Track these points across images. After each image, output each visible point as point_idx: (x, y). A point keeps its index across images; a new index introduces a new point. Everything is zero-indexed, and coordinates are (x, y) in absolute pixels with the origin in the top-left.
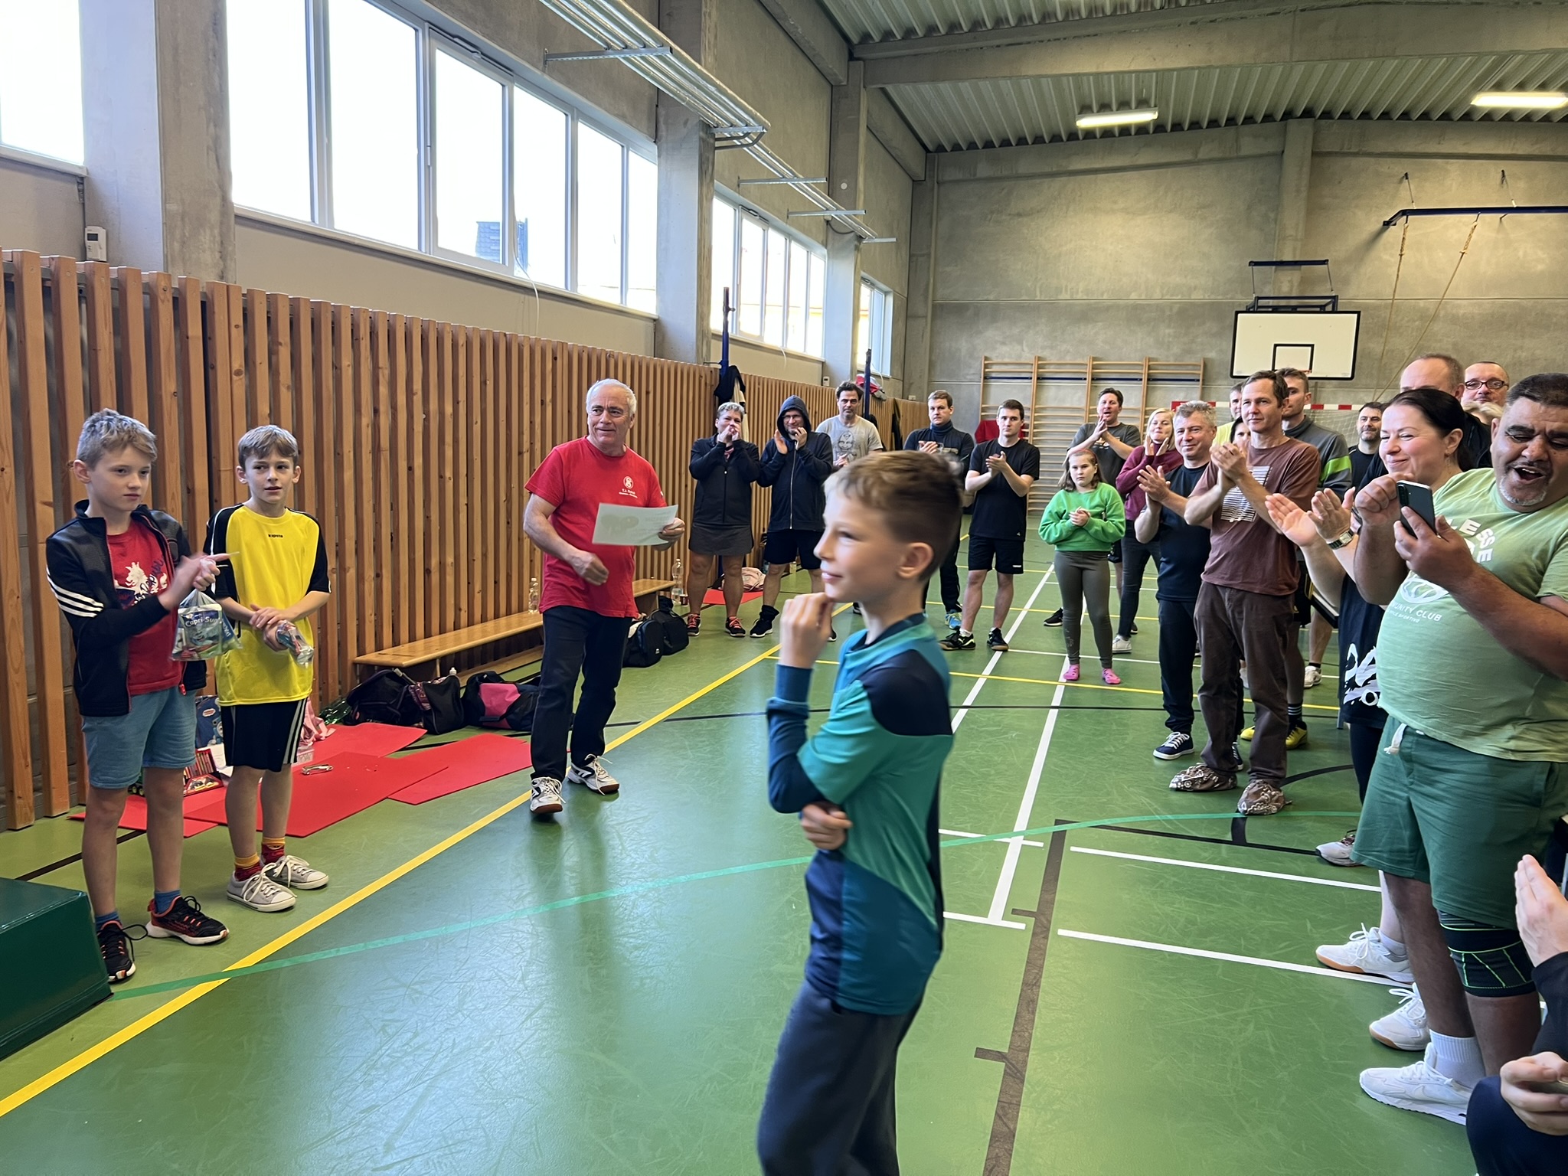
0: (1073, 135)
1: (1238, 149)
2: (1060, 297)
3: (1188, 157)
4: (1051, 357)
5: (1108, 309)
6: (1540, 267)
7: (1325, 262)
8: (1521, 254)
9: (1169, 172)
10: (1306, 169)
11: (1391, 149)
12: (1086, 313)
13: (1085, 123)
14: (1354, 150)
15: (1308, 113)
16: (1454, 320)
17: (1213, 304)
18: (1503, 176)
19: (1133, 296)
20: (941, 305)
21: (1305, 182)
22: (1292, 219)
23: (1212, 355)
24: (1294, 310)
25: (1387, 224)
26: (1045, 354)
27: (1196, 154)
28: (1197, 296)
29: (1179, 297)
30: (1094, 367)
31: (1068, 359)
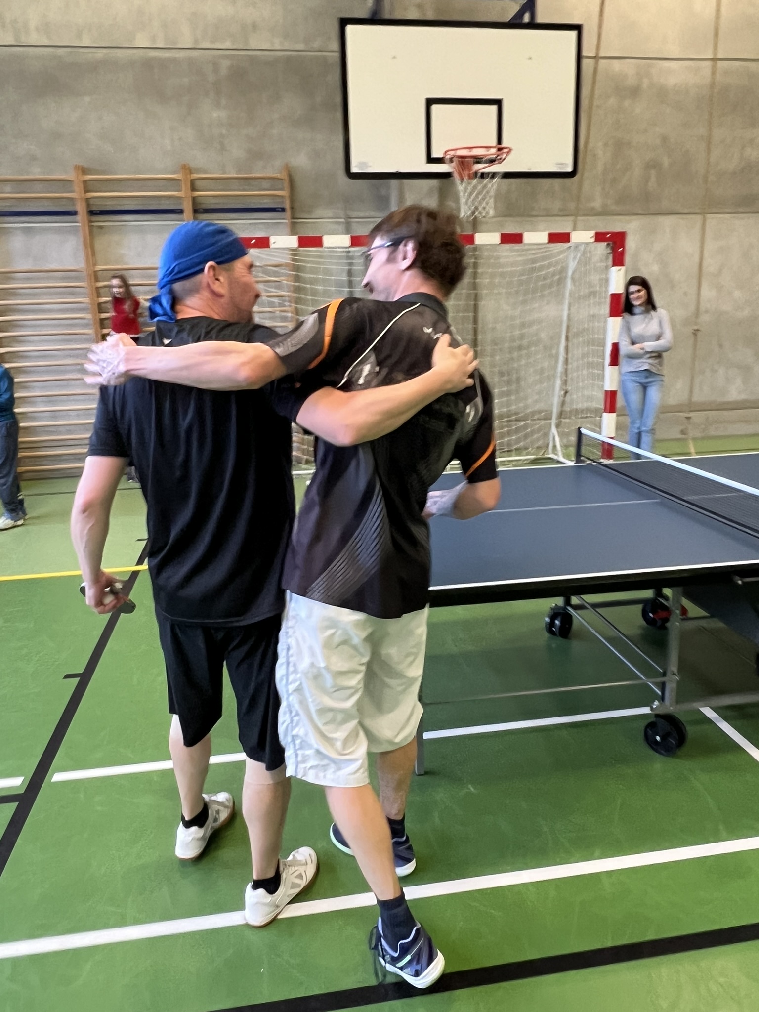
19: (142, 41)
23: (301, 160)
28: (260, 42)
29: (228, 45)
30: (87, 187)
31: (36, 173)
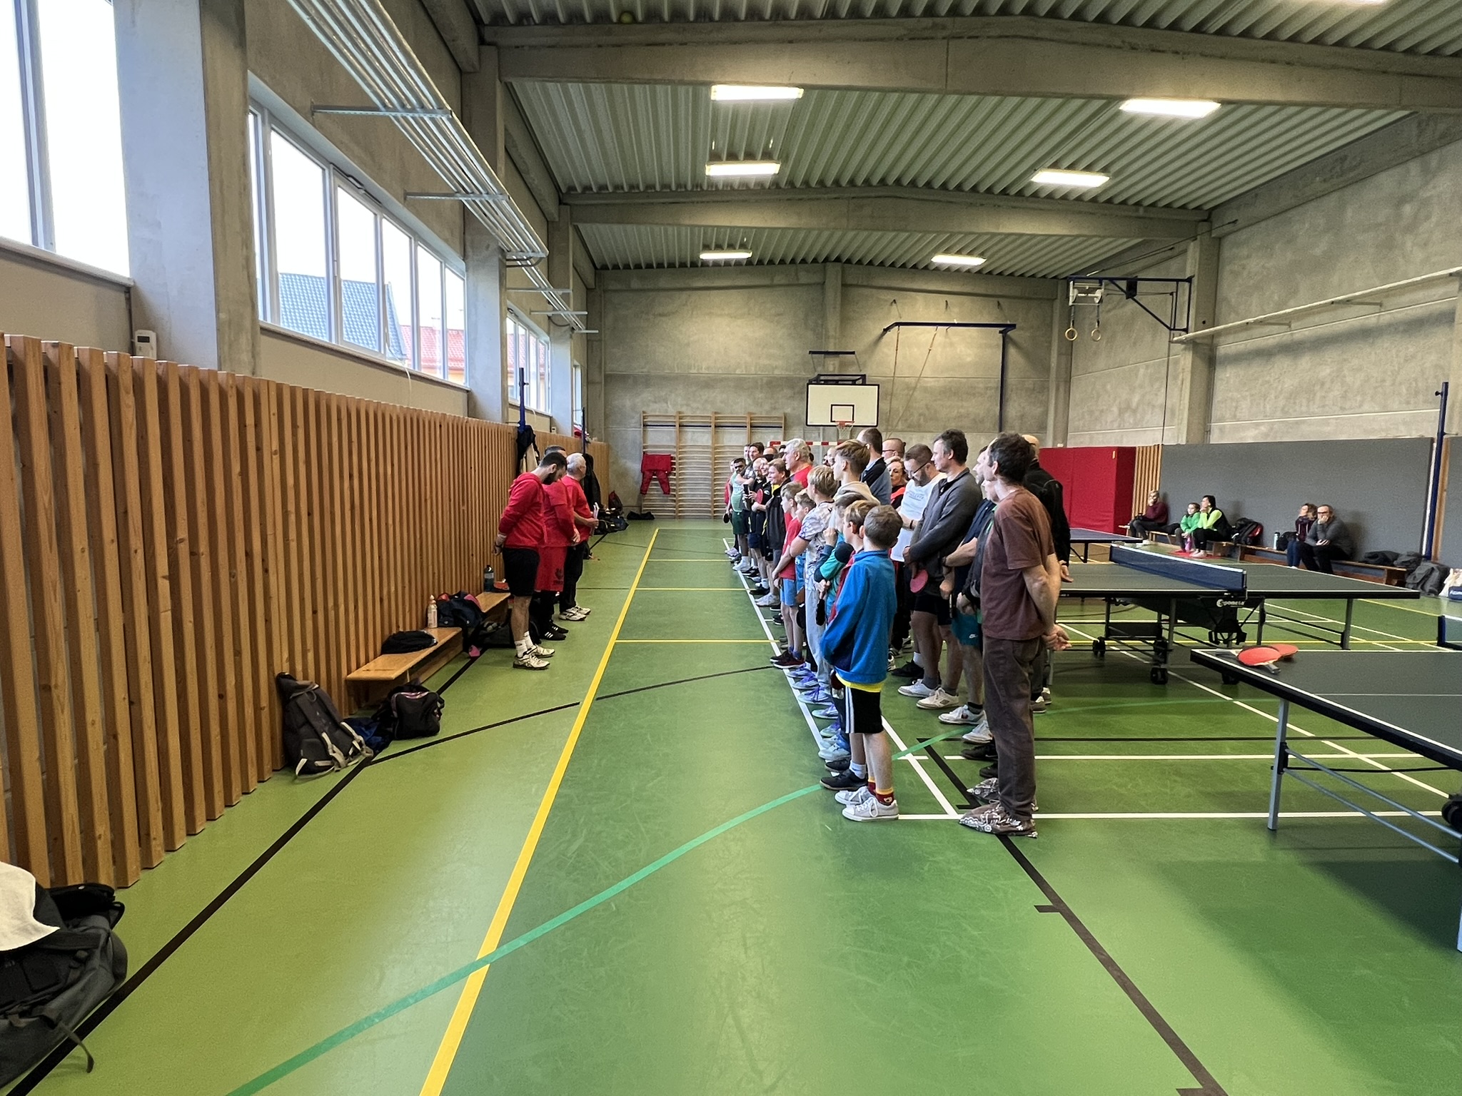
0: (694, 264)
1: (798, 279)
2: (691, 372)
3: (767, 282)
4: (687, 411)
5: (722, 380)
6: (969, 359)
7: (853, 353)
8: (958, 350)
9: (756, 291)
10: (839, 294)
11: (885, 284)
12: (709, 383)
13: (706, 256)
14: (865, 283)
15: (838, 260)
16: (925, 390)
17: (787, 378)
18: (947, 304)
19: (738, 372)
20: (610, 376)
21: (839, 302)
22: (833, 323)
23: (788, 410)
24: (836, 383)
25: (886, 330)
26: (684, 409)
27: (772, 280)
28: (777, 372)
29: (767, 373)
30: (716, 418)
31: (698, 413)
